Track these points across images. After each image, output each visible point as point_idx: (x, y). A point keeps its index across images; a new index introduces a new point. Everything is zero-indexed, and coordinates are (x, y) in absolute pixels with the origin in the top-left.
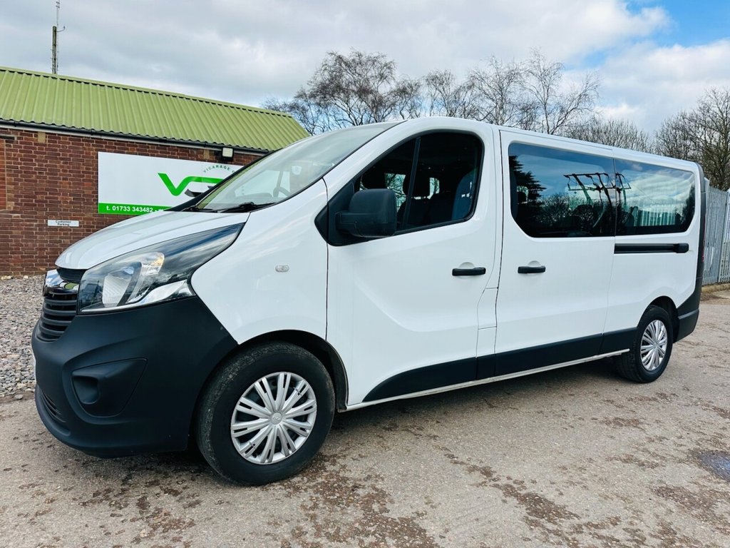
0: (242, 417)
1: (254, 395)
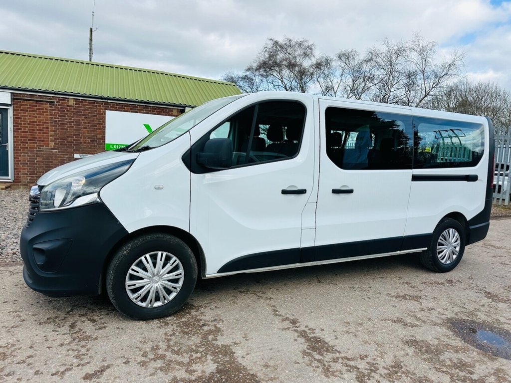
0: (132, 277)
1: (140, 265)
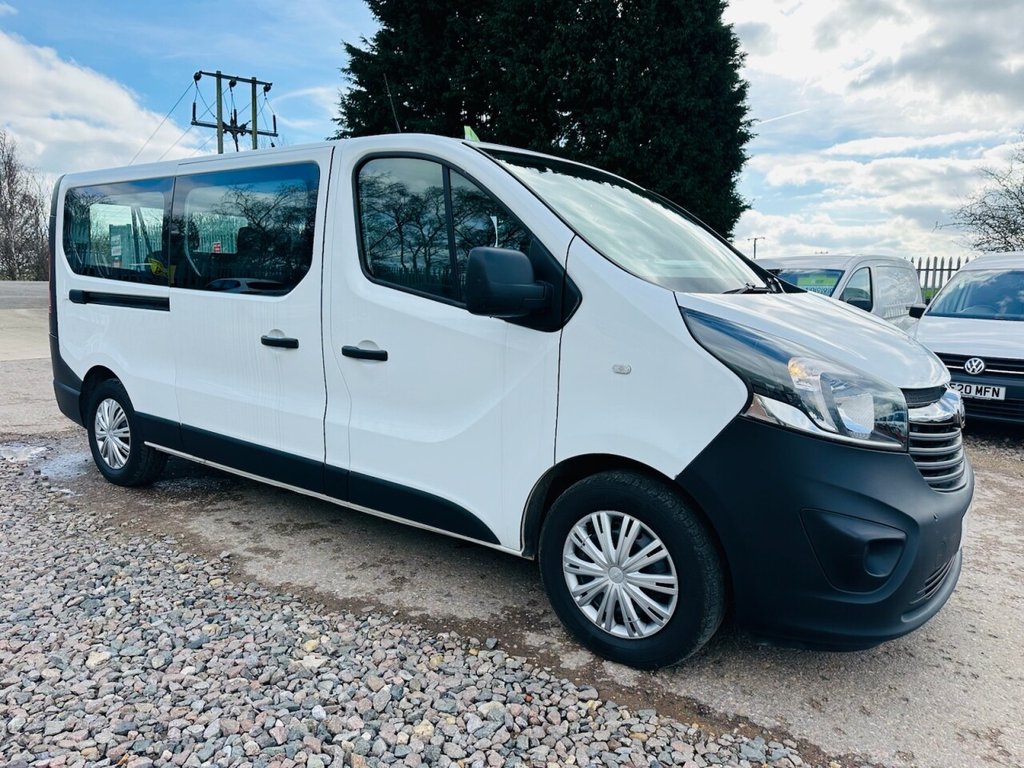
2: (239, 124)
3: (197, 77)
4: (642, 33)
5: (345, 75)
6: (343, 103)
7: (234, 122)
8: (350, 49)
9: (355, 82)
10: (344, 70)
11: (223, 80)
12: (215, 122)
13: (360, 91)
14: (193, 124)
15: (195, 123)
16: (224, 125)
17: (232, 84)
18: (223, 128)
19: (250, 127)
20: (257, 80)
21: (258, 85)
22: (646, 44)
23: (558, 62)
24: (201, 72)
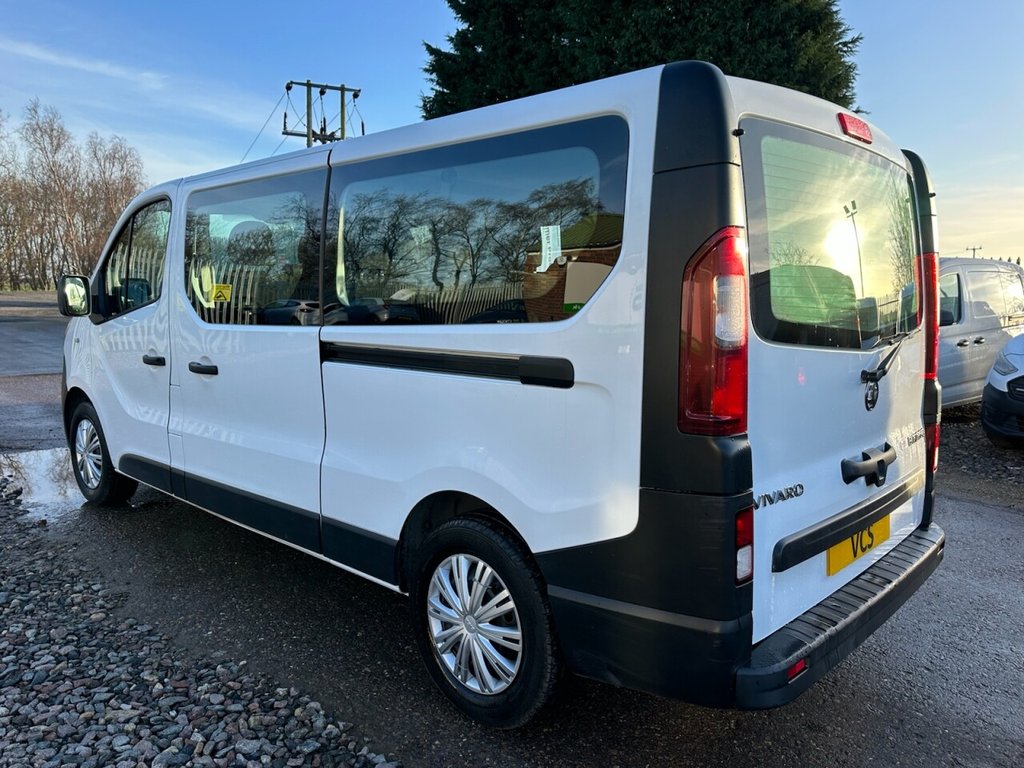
2: (328, 132)
3: (289, 88)
4: (728, 15)
5: (427, 76)
6: (425, 105)
7: (323, 129)
8: (432, 51)
9: (438, 83)
10: (426, 70)
11: (313, 88)
12: (305, 130)
13: (443, 92)
14: (283, 133)
15: (286, 133)
16: (314, 133)
17: (322, 93)
18: (311, 136)
19: (338, 134)
20: (346, 87)
21: (346, 93)
22: (731, 27)
23: (633, 50)
24: (292, 82)
